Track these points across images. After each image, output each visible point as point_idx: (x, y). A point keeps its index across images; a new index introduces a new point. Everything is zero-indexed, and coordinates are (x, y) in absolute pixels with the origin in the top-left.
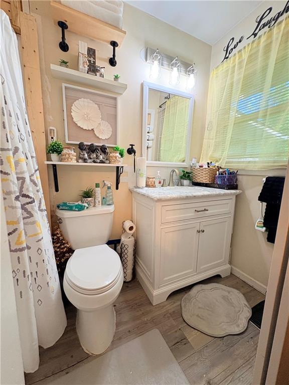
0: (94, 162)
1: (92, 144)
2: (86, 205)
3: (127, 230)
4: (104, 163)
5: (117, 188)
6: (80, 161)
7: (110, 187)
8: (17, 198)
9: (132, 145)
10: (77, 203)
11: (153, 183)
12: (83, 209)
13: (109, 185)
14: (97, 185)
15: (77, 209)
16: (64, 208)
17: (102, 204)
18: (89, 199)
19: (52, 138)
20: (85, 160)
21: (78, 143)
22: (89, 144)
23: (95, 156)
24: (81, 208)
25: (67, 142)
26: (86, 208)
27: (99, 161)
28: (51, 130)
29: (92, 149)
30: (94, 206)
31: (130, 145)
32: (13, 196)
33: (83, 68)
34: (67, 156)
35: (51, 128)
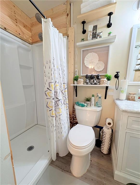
0: (91, 84)
1: (92, 75)
2: (86, 105)
3: (107, 124)
4: (96, 84)
5: (105, 98)
6: (85, 84)
7: (100, 97)
8: (53, 99)
9: (117, 72)
10: (82, 103)
11: (133, 97)
12: (84, 106)
13: (100, 96)
14: (93, 96)
15: (81, 106)
16: (77, 104)
17: (94, 105)
18: (88, 102)
19: (76, 74)
20: (87, 83)
21: (85, 75)
22: (91, 75)
23: (92, 81)
24: (83, 106)
25: (82, 75)
26: (85, 106)
27: (94, 83)
28: (76, 71)
29: (92, 77)
30: (91, 106)
31: (116, 72)
32: (52, 98)
33: (90, 38)
34: (79, 82)
35: (76, 70)
